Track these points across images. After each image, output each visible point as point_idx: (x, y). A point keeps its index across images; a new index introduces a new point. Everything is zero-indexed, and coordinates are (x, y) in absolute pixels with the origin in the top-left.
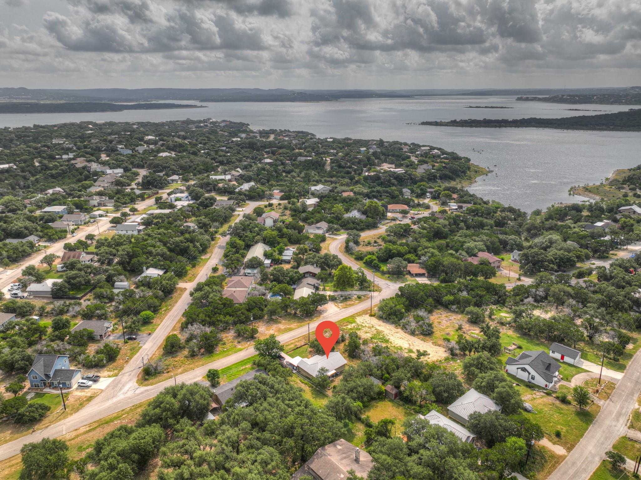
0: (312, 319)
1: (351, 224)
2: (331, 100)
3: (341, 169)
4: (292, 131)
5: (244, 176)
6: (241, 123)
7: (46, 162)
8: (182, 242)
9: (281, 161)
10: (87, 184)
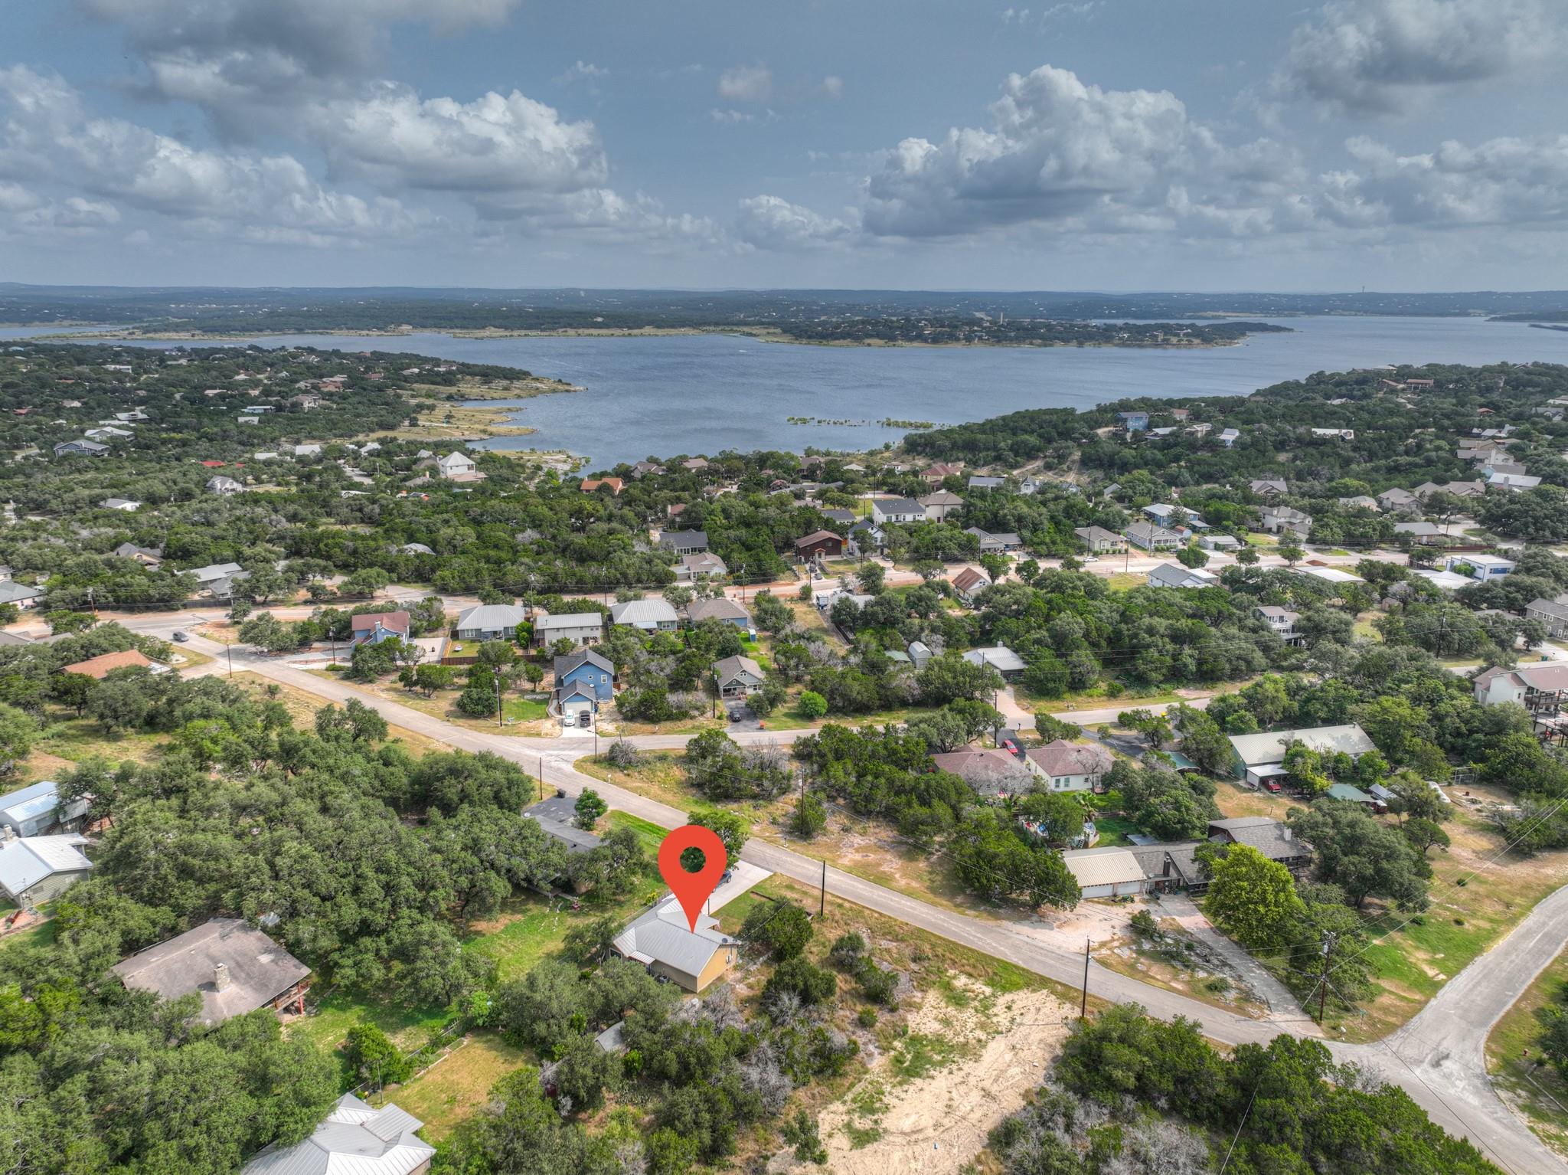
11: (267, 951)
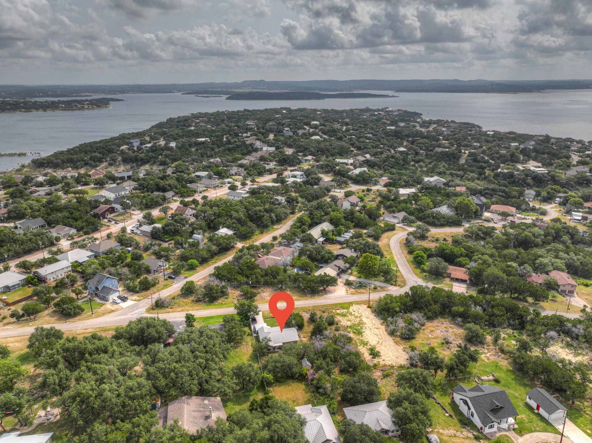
0: (314, 296)
1: (431, 218)
2: (533, 92)
3: (476, 163)
4: (458, 122)
5: (370, 161)
6: (415, 112)
7: (230, 138)
8: (260, 211)
9: (415, 150)
10: (238, 158)
11: (204, 400)
